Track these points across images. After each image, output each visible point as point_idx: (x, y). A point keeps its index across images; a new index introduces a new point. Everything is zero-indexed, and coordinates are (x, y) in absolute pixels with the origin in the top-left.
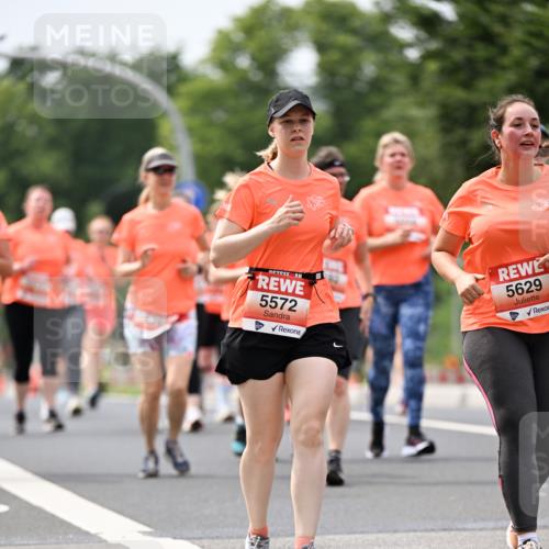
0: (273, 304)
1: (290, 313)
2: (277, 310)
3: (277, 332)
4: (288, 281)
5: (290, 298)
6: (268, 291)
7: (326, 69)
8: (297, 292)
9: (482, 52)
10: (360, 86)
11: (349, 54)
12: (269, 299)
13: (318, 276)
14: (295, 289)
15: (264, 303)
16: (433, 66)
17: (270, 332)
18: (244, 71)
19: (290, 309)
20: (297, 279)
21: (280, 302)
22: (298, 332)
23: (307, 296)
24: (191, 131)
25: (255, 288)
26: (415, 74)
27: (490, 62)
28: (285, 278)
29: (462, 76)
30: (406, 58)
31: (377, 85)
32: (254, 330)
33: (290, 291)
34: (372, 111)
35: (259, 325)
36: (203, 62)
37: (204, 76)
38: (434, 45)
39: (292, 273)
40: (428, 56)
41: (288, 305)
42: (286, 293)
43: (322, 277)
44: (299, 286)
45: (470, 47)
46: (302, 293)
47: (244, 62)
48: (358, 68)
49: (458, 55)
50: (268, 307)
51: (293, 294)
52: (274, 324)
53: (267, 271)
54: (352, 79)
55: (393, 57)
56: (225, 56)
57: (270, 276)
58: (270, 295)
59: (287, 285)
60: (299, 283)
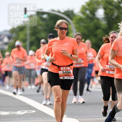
7: (106, 14)
18: (88, 14)
36: (79, 12)
37: (79, 15)
47: (88, 12)
56: (84, 11)
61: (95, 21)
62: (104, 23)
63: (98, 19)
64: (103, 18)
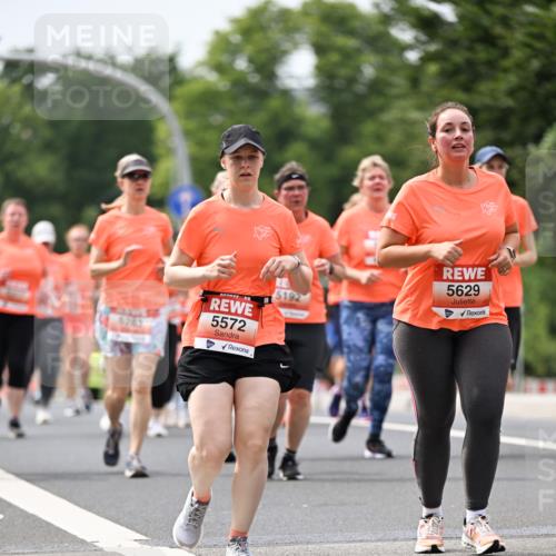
0: (224, 325)
1: (240, 333)
2: (227, 330)
3: (227, 350)
4: (238, 303)
5: (239, 319)
6: (219, 312)
7: (324, 72)
8: (246, 313)
9: (482, 54)
10: (360, 88)
11: (348, 56)
12: (219, 320)
13: (266, 300)
14: (244, 311)
15: (215, 323)
16: (433, 68)
17: (220, 350)
18: (242, 72)
19: (239, 329)
20: (246, 302)
21: (230, 322)
22: (247, 351)
23: (255, 317)
24: (187, 134)
25: (208, 310)
26: (415, 76)
27: (491, 64)
28: (235, 300)
29: (462, 78)
30: (407, 59)
31: (376, 87)
32: (205, 348)
33: (240, 312)
34: (372, 114)
35: (210, 343)
36: (201, 64)
37: (202, 78)
38: (433, 47)
39: (242, 296)
40: (427, 58)
41: (238, 325)
42: (236, 314)
43: (270, 302)
44: (248, 307)
45: (470, 49)
46: (250, 315)
47: (241, 64)
48: (358, 70)
49: (458, 57)
50: (218, 327)
51: (243, 315)
52: (224, 343)
53: (219, 293)
54: (352, 81)
55: (393, 60)
56: (224, 58)
57: (221, 299)
58: (221, 316)
59: (238, 306)
60: (249, 305)
61: (275, 103)
62: (315, 114)
63: (286, 94)
64: (309, 90)
